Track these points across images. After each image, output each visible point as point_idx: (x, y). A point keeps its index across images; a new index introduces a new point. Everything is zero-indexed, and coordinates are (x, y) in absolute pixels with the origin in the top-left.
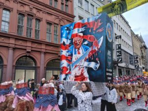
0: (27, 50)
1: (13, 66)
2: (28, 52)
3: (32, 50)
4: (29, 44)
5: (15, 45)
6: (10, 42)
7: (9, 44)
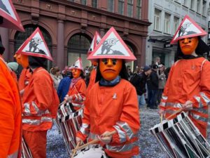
0: (82, 24)
1: (65, 47)
2: (84, 28)
3: (88, 25)
4: (84, 15)
5: (66, 15)
6: (60, 12)
7: (58, 13)
